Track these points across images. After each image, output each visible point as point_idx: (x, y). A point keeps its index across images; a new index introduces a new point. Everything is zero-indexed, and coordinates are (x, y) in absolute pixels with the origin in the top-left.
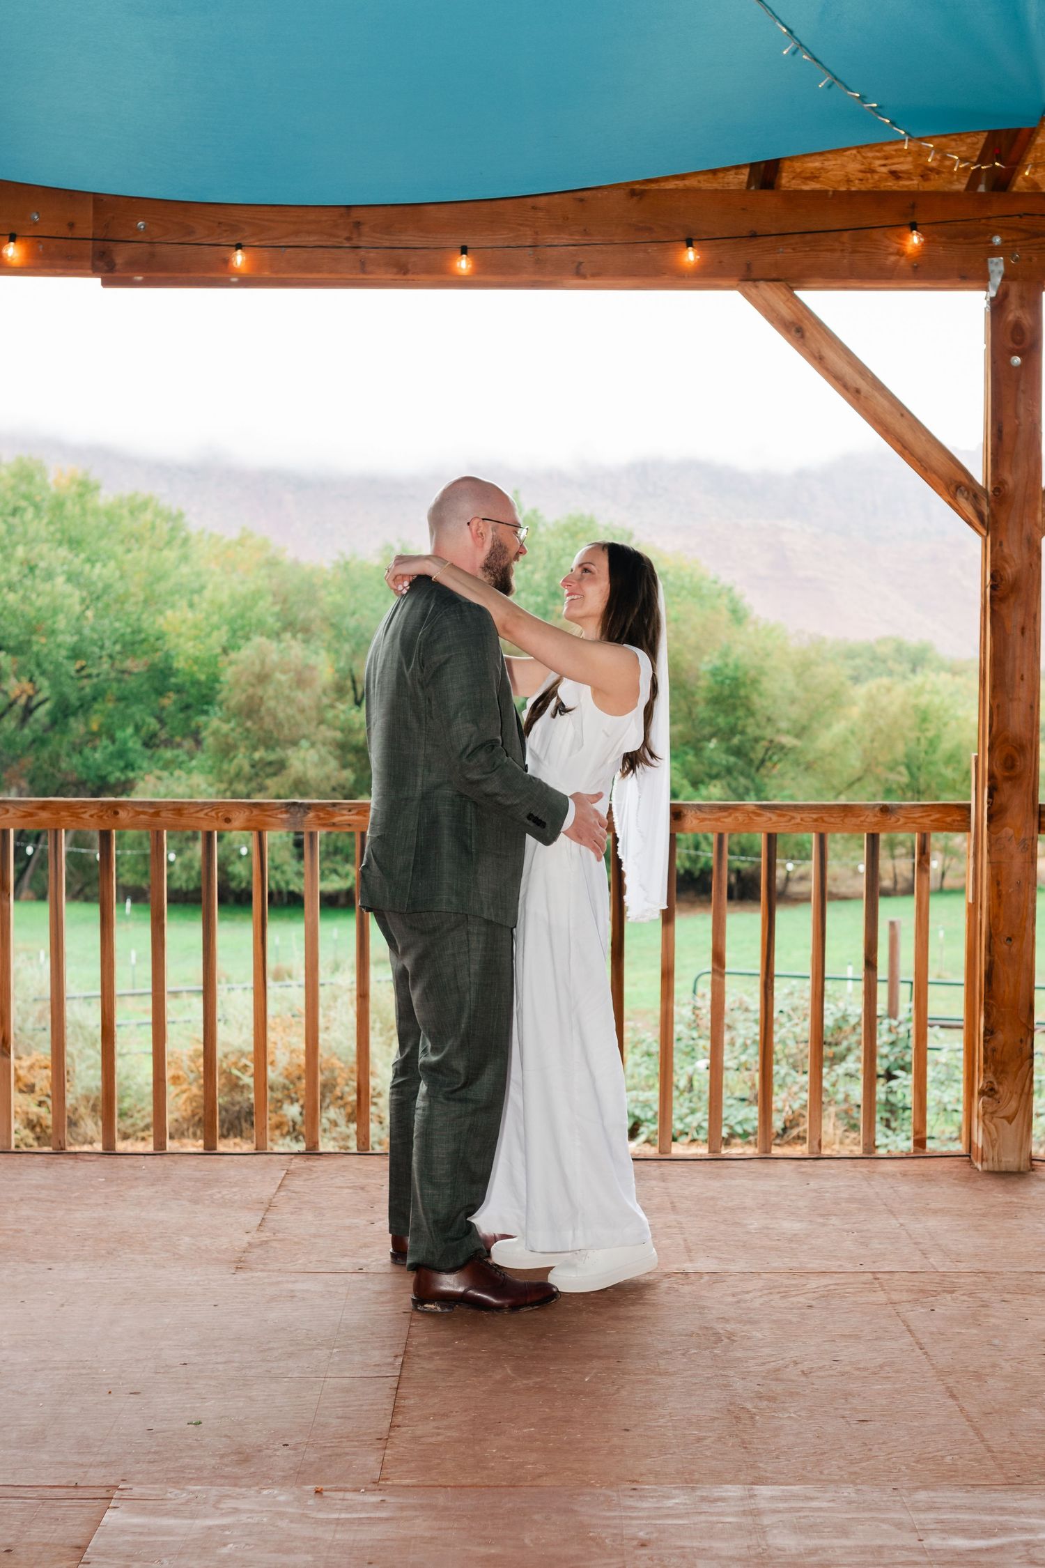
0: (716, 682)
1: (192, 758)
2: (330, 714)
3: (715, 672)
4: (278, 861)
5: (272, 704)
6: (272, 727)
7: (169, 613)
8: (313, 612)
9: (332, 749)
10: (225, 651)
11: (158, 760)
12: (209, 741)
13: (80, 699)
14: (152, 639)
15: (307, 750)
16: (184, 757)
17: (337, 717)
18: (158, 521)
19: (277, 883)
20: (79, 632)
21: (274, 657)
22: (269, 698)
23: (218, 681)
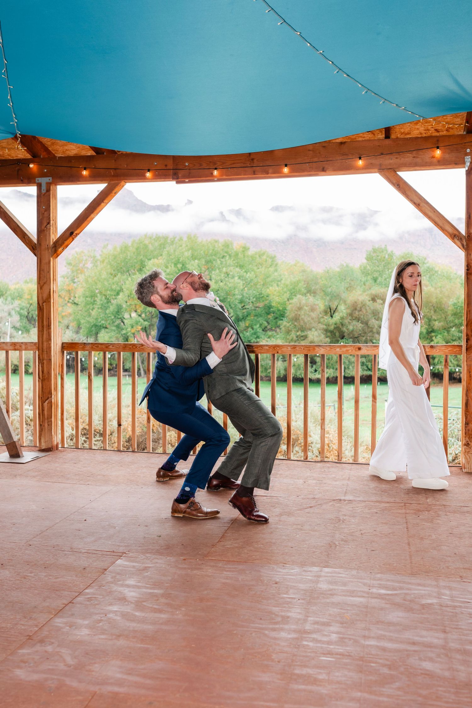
0: (455, 308)
1: (278, 334)
2: (322, 320)
3: (454, 304)
5: (303, 317)
6: (303, 324)
7: (271, 288)
8: (317, 287)
9: (322, 331)
10: (288, 300)
11: (267, 335)
12: (283, 329)
13: (243, 316)
14: (265, 296)
15: (314, 332)
17: (325, 321)
18: (268, 259)
20: (242, 295)
21: (304, 302)
22: (302, 315)
23: (286, 310)
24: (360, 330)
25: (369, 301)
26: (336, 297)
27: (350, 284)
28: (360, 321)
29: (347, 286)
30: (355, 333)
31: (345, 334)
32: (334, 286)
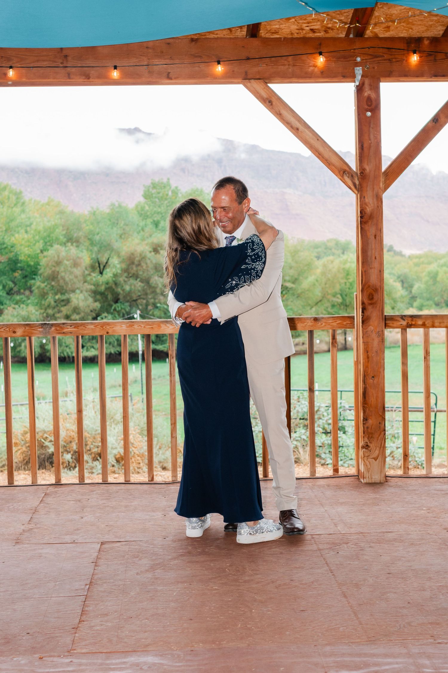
1: (29, 299)
2: (89, 278)
4: (68, 343)
5: (63, 274)
6: (63, 284)
7: (17, 235)
8: (81, 233)
9: (90, 293)
10: (42, 252)
11: (14, 301)
12: (36, 291)
14: (9, 247)
15: (79, 294)
16: (25, 299)
17: (92, 279)
18: (11, 195)
19: (67, 353)
21: (63, 254)
22: (62, 272)
23: (39, 265)
24: (139, 291)
25: (150, 252)
26: (107, 247)
27: (124, 230)
28: (138, 280)
29: (120, 232)
30: (133, 295)
31: (121, 297)
32: (103, 233)
